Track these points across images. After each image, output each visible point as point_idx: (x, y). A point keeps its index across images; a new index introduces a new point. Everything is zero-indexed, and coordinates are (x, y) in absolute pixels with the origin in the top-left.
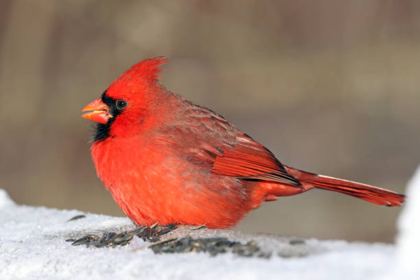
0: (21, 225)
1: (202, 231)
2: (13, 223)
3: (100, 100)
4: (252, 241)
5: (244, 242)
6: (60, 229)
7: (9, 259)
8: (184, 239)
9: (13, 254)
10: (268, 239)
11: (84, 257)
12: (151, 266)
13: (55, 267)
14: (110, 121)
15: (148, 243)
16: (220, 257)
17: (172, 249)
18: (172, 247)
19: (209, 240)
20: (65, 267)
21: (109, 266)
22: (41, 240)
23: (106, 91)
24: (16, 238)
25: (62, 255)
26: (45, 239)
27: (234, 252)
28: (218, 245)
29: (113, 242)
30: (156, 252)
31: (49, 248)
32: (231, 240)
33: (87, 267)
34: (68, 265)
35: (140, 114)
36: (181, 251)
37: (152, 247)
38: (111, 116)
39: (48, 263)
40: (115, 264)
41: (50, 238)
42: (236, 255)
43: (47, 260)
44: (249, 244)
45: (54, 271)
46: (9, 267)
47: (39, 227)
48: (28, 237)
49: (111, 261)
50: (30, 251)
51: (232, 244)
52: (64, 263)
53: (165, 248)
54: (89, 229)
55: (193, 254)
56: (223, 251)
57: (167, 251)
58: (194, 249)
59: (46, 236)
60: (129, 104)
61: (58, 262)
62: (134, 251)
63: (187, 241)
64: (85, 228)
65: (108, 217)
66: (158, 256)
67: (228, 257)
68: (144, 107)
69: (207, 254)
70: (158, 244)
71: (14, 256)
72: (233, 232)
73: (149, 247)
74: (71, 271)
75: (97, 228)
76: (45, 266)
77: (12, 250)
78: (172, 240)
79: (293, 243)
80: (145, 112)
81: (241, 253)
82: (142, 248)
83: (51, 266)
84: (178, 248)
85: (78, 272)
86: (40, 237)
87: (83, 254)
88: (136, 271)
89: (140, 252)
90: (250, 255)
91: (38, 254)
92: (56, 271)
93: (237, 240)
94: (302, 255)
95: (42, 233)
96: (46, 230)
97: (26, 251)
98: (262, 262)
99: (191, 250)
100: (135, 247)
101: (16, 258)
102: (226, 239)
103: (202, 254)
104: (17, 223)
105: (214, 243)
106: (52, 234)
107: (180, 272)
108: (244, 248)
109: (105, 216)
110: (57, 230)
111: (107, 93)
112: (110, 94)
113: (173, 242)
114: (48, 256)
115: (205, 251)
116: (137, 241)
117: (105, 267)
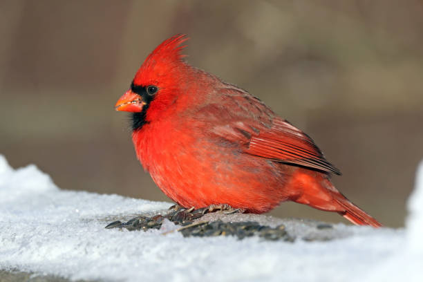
0: (60, 209)
1: (235, 215)
2: (52, 206)
3: (130, 91)
4: (282, 225)
5: (273, 226)
6: (97, 213)
7: (41, 241)
8: (214, 223)
9: (45, 236)
10: (297, 224)
11: (114, 239)
12: (178, 249)
13: (85, 249)
14: (144, 108)
15: (180, 227)
16: (246, 240)
17: (201, 233)
18: (202, 230)
19: (239, 224)
20: (95, 249)
21: (137, 249)
22: (76, 223)
23: (134, 81)
24: (53, 221)
25: (93, 238)
26: (81, 222)
27: (260, 236)
28: (247, 228)
29: (146, 225)
30: (186, 235)
31: (81, 231)
32: (261, 224)
33: (116, 250)
34: (98, 247)
35: (172, 95)
36: (210, 234)
37: (182, 231)
38: (145, 104)
39: (79, 245)
40: (143, 246)
41: (87, 221)
42: (263, 238)
43: (79, 242)
44: (277, 228)
45: (84, 253)
46: (40, 249)
47: (77, 211)
48: (64, 220)
49: (139, 243)
50: (62, 233)
51: (260, 228)
52: (93, 245)
53: (195, 232)
54: (125, 213)
55: (222, 237)
56: (251, 235)
57: (195, 235)
58: (224, 233)
59: (83, 219)
60: (160, 89)
61: (88, 244)
62: (164, 234)
63: (216, 225)
64: (122, 212)
65: (146, 201)
66: (187, 239)
67: (254, 241)
68: (174, 87)
69: (236, 237)
70: (189, 228)
71: (46, 238)
72: (265, 217)
73: (179, 231)
74: (100, 253)
75: (134, 213)
76: (75, 249)
77: (45, 232)
78: (203, 224)
79: (320, 227)
80: (177, 92)
81: (267, 237)
82: (172, 231)
83: (82, 248)
84: (207, 232)
85: (107, 254)
86: (77, 220)
87: (114, 236)
88: (162, 254)
89: (169, 236)
90: (276, 239)
91: (69, 236)
92: (87, 253)
93: (266, 225)
94: (326, 239)
95: (80, 217)
96: (84, 213)
97: (59, 233)
98: (287, 245)
99: (221, 234)
100: (165, 231)
101: (48, 240)
102: (256, 223)
103: (230, 237)
104: (56, 206)
105: (243, 227)
106: (89, 217)
107: (204, 255)
108: (271, 232)
109: (143, 201)
110: (94, 214)
111: (135, 83)
112: (139, 83)
113: (203, 226)
114: (80, 239)
115: (233, 234)
116: (168, 224)
117: (134, 249)
